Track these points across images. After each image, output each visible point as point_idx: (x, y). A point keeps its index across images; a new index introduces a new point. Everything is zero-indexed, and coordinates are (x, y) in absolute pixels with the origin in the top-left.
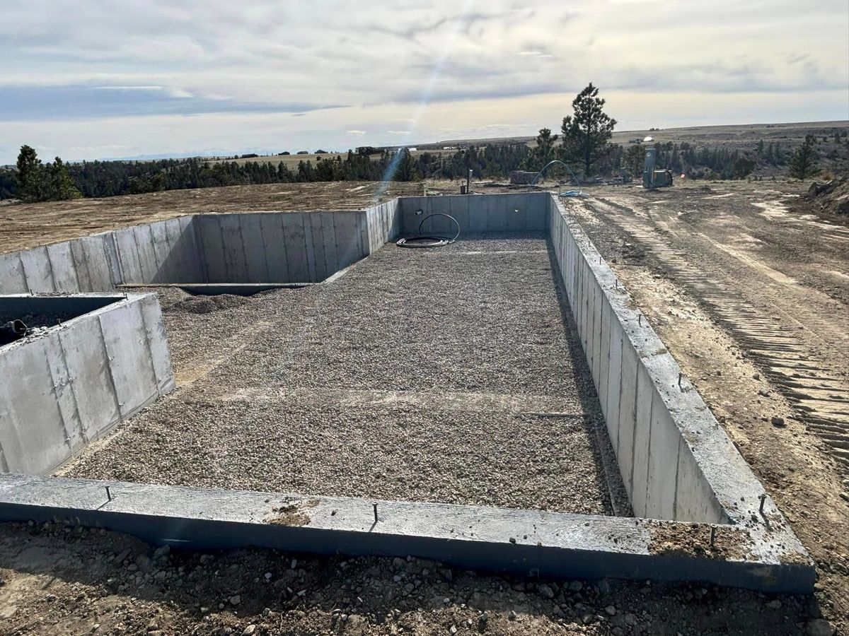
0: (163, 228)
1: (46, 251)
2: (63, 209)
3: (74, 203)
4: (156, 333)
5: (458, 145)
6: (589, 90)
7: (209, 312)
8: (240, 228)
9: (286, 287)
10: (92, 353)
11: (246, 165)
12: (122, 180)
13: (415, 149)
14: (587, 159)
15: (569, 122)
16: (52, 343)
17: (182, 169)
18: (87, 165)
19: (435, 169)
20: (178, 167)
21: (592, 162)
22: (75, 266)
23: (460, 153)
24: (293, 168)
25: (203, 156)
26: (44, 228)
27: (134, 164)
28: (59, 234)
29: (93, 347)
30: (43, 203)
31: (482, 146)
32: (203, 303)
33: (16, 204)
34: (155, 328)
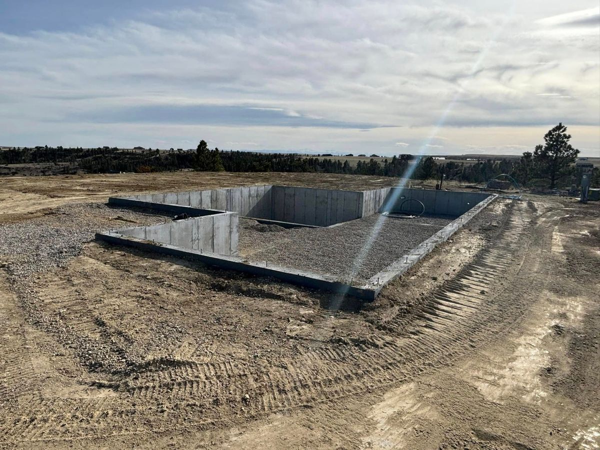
0: (256, 190)
1: (201, 194)
2: (213, 176)
3: (220, 173)
4: (235, 230)
5: (479, 158)
6: (559, 127)
7: (265, 231)
8: (294, 195)
9: (308, 227)
10: (208, 231)
11: (324, 161)
12: (249, 164)
13: (444, 158)
14: (553, 177)
15: (541, 149)
16: (195, 223)
17: (285, 161)
18: (232, 153)
19: (457, 174)
20: (283, 159)
21: (557, 179)
22: (211, 203)
23: (478, 164)
24: (353, 164)
25: (299, 153)
26: (202, 184)
27: (258, 154)
28: (208, 187)
29: (209, 228)
30: (205, 172)
31: (498, 160)
32: (263, 227)
33: (192, 171)
34: (235, 227)
